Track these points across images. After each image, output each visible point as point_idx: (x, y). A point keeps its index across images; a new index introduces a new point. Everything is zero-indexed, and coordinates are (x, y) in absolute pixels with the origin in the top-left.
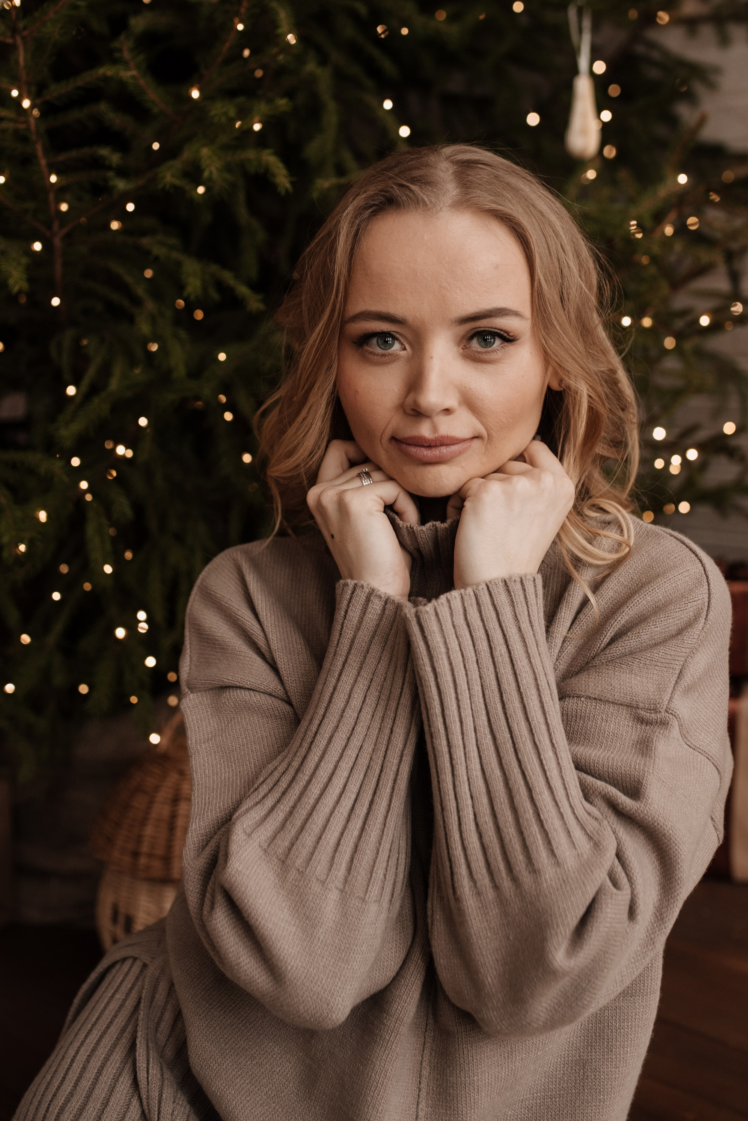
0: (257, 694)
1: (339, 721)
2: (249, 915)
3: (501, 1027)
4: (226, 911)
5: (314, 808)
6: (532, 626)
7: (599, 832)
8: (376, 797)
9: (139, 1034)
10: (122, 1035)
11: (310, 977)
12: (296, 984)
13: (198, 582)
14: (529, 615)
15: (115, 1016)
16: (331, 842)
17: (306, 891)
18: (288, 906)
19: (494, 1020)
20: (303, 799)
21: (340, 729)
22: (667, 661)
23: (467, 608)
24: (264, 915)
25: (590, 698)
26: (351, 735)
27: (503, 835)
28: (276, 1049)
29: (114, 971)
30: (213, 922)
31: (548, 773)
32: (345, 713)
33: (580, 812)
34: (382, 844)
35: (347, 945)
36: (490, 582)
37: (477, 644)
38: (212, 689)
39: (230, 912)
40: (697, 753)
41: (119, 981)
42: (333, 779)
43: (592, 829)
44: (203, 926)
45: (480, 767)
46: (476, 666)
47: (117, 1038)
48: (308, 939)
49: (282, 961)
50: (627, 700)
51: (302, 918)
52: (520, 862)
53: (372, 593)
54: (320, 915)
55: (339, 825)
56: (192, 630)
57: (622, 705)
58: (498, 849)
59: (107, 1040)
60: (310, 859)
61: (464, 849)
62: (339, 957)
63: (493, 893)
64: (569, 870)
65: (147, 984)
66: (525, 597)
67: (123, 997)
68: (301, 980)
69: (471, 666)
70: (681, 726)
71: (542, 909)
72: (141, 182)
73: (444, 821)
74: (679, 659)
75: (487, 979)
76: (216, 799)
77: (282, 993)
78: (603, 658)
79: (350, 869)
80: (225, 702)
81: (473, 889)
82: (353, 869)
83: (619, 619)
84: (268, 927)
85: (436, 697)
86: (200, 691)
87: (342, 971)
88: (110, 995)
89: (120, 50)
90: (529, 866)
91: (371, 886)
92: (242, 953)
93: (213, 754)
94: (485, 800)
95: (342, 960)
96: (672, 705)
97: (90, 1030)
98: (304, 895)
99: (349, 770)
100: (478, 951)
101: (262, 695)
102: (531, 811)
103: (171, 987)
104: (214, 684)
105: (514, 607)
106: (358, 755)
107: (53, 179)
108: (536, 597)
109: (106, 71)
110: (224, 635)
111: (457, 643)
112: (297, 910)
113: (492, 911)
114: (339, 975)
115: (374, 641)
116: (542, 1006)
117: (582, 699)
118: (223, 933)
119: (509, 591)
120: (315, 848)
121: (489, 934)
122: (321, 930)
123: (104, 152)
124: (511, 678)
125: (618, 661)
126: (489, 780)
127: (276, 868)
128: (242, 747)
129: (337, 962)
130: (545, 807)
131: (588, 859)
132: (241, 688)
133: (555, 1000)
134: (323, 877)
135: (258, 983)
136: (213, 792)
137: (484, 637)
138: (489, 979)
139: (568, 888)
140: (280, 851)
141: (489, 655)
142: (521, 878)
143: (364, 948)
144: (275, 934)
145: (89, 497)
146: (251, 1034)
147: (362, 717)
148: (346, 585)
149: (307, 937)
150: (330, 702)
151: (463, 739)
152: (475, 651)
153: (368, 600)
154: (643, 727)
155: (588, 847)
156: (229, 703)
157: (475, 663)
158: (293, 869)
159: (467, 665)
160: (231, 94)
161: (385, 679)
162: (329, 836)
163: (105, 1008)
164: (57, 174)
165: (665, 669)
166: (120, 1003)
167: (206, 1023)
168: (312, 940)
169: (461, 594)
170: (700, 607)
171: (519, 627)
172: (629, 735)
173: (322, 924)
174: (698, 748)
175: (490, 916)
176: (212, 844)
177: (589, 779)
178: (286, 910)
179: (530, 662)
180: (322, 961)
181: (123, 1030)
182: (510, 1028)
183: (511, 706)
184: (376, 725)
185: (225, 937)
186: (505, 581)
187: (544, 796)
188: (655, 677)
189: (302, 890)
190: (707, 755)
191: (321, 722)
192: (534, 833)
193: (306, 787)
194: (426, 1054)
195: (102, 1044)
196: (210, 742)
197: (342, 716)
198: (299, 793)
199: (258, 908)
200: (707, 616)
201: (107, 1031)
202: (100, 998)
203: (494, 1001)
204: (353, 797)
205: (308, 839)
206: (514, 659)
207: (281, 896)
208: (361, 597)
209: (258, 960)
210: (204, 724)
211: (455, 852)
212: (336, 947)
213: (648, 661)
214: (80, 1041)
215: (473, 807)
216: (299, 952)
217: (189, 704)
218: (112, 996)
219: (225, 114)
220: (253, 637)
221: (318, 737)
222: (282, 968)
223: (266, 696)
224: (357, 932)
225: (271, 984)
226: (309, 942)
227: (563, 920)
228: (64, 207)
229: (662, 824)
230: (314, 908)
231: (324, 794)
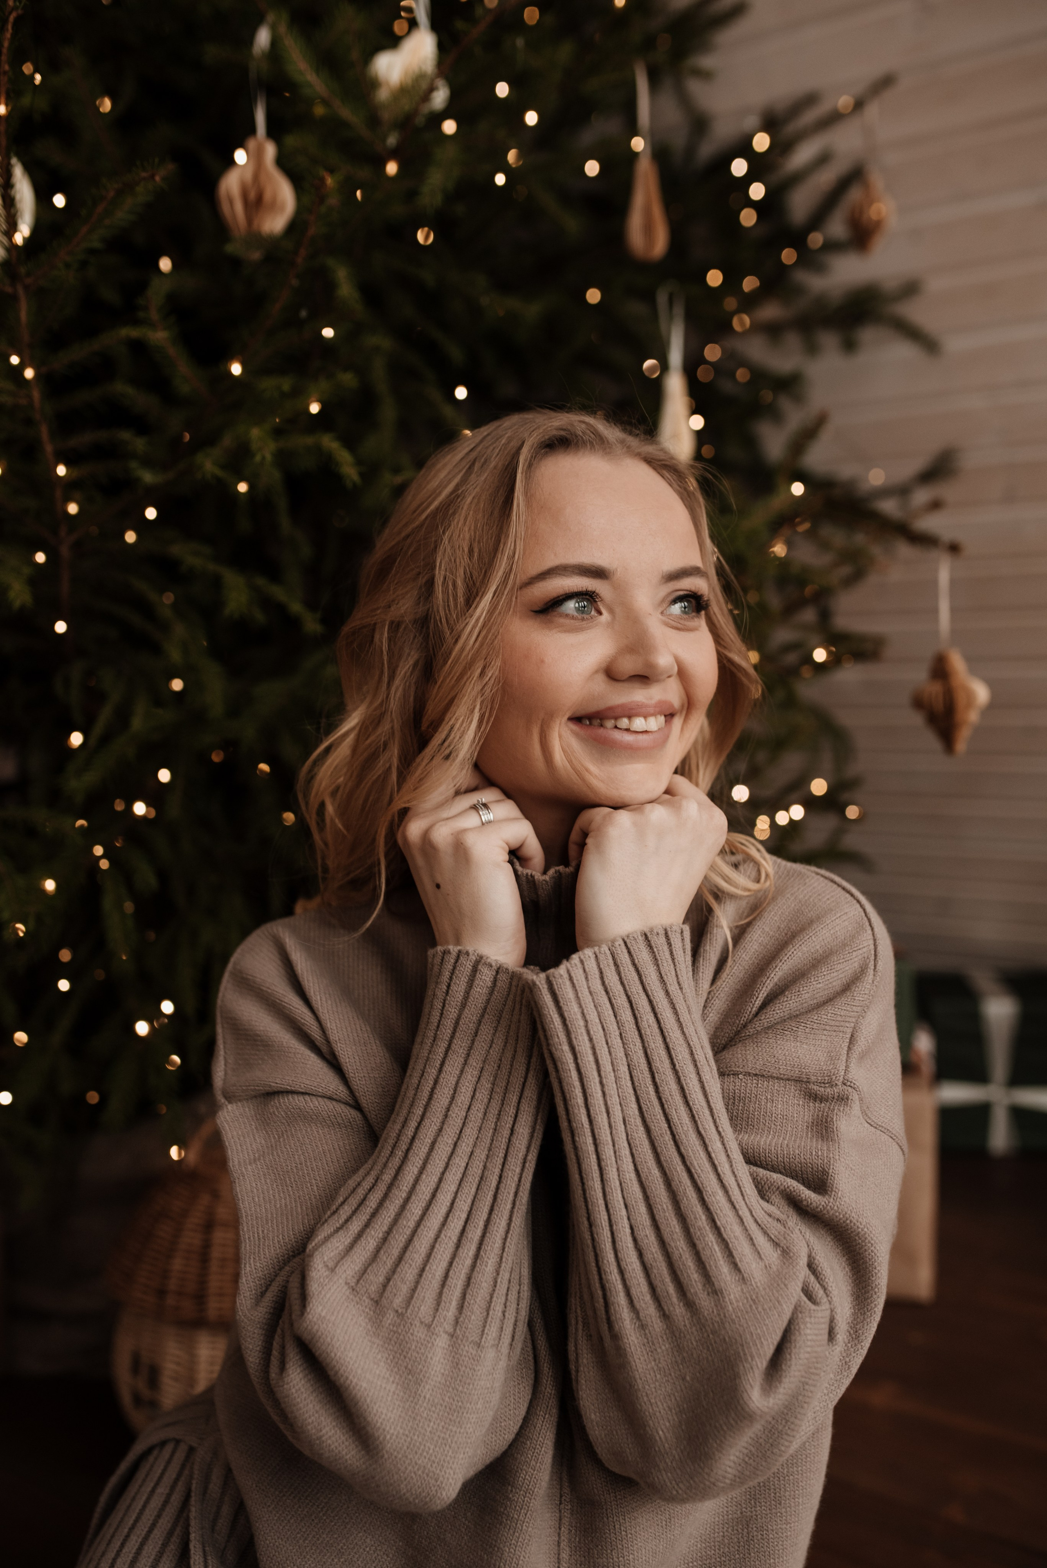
0: (314, 1099)
1: (443, 1123)
2: (337, 1373)
3: (677, 1491)
4: (302, 1371)
5: (414, 1232)
6: (681, 989)
7: (786, 1235)
8: (494, 1216)
9: (192, 1536)
10: (169, 1540)
11: (414, 1446)
12: (396, 1457)
13: (230, 967)
14: (677, 976)
15: (159, 1516)
16: (437, 1274)
17: (407, 1339)
18: (384, 1359)
19: (669, 1484)
20: (400, 1221)
21: (444, 1131)
22: (837, 1024)
23: (603, 970)
24: (356, 1372)
25: (749, 1074)
26: (458, 1139)
27: (670, 1250)
28: (368, 1540)
29: (151, 1459)
30: (285, 1386)
31: (719, 1169)
32: (450, 1112)
33: (760, 1215)
34: (501, 1273)
35: (460, 1403)
36: (628, 937)
37: (618, 1014)
38: (255, 1097)
39: (307, 1372)
40: (879, 1132)
41: (160, 1471)
42: (438, 1195)
43: (777, 1233)
44: (271, 1392)
45: (633, 1168)
46: (620, 1041)
47: (163, 1544)
48: (411, 1399)
49: (379, 1428)
50: (796, 1073)
51: (403, 1373)
52: (695, 1281)
53: (480, 960)
54: (426, 1368)
55: (446, 1252)
56: (225, 1026)
57: (789, 1080)
58: (665, 1269)
59: (151, 1547)
60: (412, 1297)
61: (621, 1272)
62: (450, 1419)
63: (660, 1324)
64: (757, 1287)
65: (196, 1472)
66: (671, 953)
67: (167, 1491)
68: (403, 1452)
69: (615, 1042)
70: (861, 1100)
71: (729, 1337)
73: (593, 1239)
74: (850, 1020)
75: (658, 1434)
76: (273, 1232)
77: (379, 1470)
78: (758, 1025)
79: (462, 1307)
80: (274, 1112)
81: (635, 1321)
82: (465, 1307)
83: (772, 975)
84: (361, 1386)
85: (577, 1083)
86: (240, 1101)
87: (453, 1436)
88: (149, 1489)
89: (146, 309)
90: (707, 1286)
91: (488, 1327)
92: (324, 1423)
93: (262, 1178)
94: (643, 1209)
95: (453, 1423)
96: (850, 1076)
97: (128, 1536)
98: (404, 1342)
99: (458, 1183)
100: (645, 1399)
101: (320, 1099)
102: (704, 1217)
103: (228, 1473)
104: (259, 1090)
105: (658, 966)
106: (467, 1164)
107: (61, 470)
108: (684, 952)
109: (130, 332)
110: (268, 1029)
111: (596, 1013)
112: (397, 1363)
113: (660, 1348)
114: (449, 1441)
115: (483, 1020)
116: (730, 1460)
117: (741, 1076)
118: (299, 1400)
119: (650, 946)
120: (417, 1283)
121: (658, 1376)
122: (427, 1387)
123: (125, 435)
124: (663, 1053)
125: (779, 1027)
126: (646, 1183)
127: (367, 1310)
128: (299, 1166)
129: (447, 1425)
130: (721, 1210)
131: (778, 1270)
132: (293, 1092)
133: (746, 1451)
134: (428, 1320)
135: (346, 1460)
136: (267, 1223)
137: (627, 1005)
138: (661, 1433)
139: (760, 1309)
140: (373, 1288)
141: (635, 1027)
142: (697, 1301)
143: (479, 1406)
144: (370, 1394)
145: (104, 864)
146: (335, 1525)
147: (472, 1117)
148: (446, 952)
149: (410, 1396)
150: (431, 1097)
151: (611, 1133)
152: (617, 1023)
153: (475, 970)
154: (817, 1105)
155: (775, 1255)
156: (278, 1112)
157: (619, 1038)
158: (390, 1311)
159: (609, 1041)
161: (499, 1067)
162: (435, 1267)
163: (144, 1507)
164: (67, 465)
165: (834, 1034)
166: (162, 1499)
167: (278, 1515)
168: (416, 1400)
169: (595, 953)
170: (866, 955)
171: (667, 991)
172: (802, 1116)
173: (428, 1378)
174: (880, 1126)
175: (658, 1354)
176: (274, 1289)
177: (761, 1172)
178: (382, 1364)
179: (683, 1033)
180: (428, 1426)
181: (170, 1534)
182: (688, 1491)
183: (666, 1088)
184: (490, 1124)
185: (301, 1405)
186: (646, 935)
187: (718, 1198)
188: (824, 1043)
189: (401, 1337)
190: (890, 1134)
191: (419, 1124)
192: (710, 1244)
193: (403, 1207)
194: (564, 1532)
195: (144, 1553)
196: (258, 1163)
197: (446, 1116)
198: (394, 1214)
199: (349, 1362)
200: (875, 966)
201: (149, 1536)
202: (136, 1494)
203: (667, 1460)
204: (464, 1216)
205: (409, 1272)
206: (665, 1030)
207: (376, 1346)
208: (466, 966)
209: (344, 1431)
210: (247, 1140)
211: (610, 1278)
212: (446, 1407)
213: (815, 1025)
214: (115, 1551)
215: (629, 1219)
216: (400, 1416)
217: (227, 1117)
218: (153, 1491)
220: (305, 1028)
221: (417, 1143)
222: (379, 1438)
223: (325, 1100)
224: (471, 1386)
225: (363, 1460)
226: (412, 1402)
227: (758, 1349)
228: (73, 509)
229: (854, 1221)
230: (418, 1359)
231: (427, 1215)
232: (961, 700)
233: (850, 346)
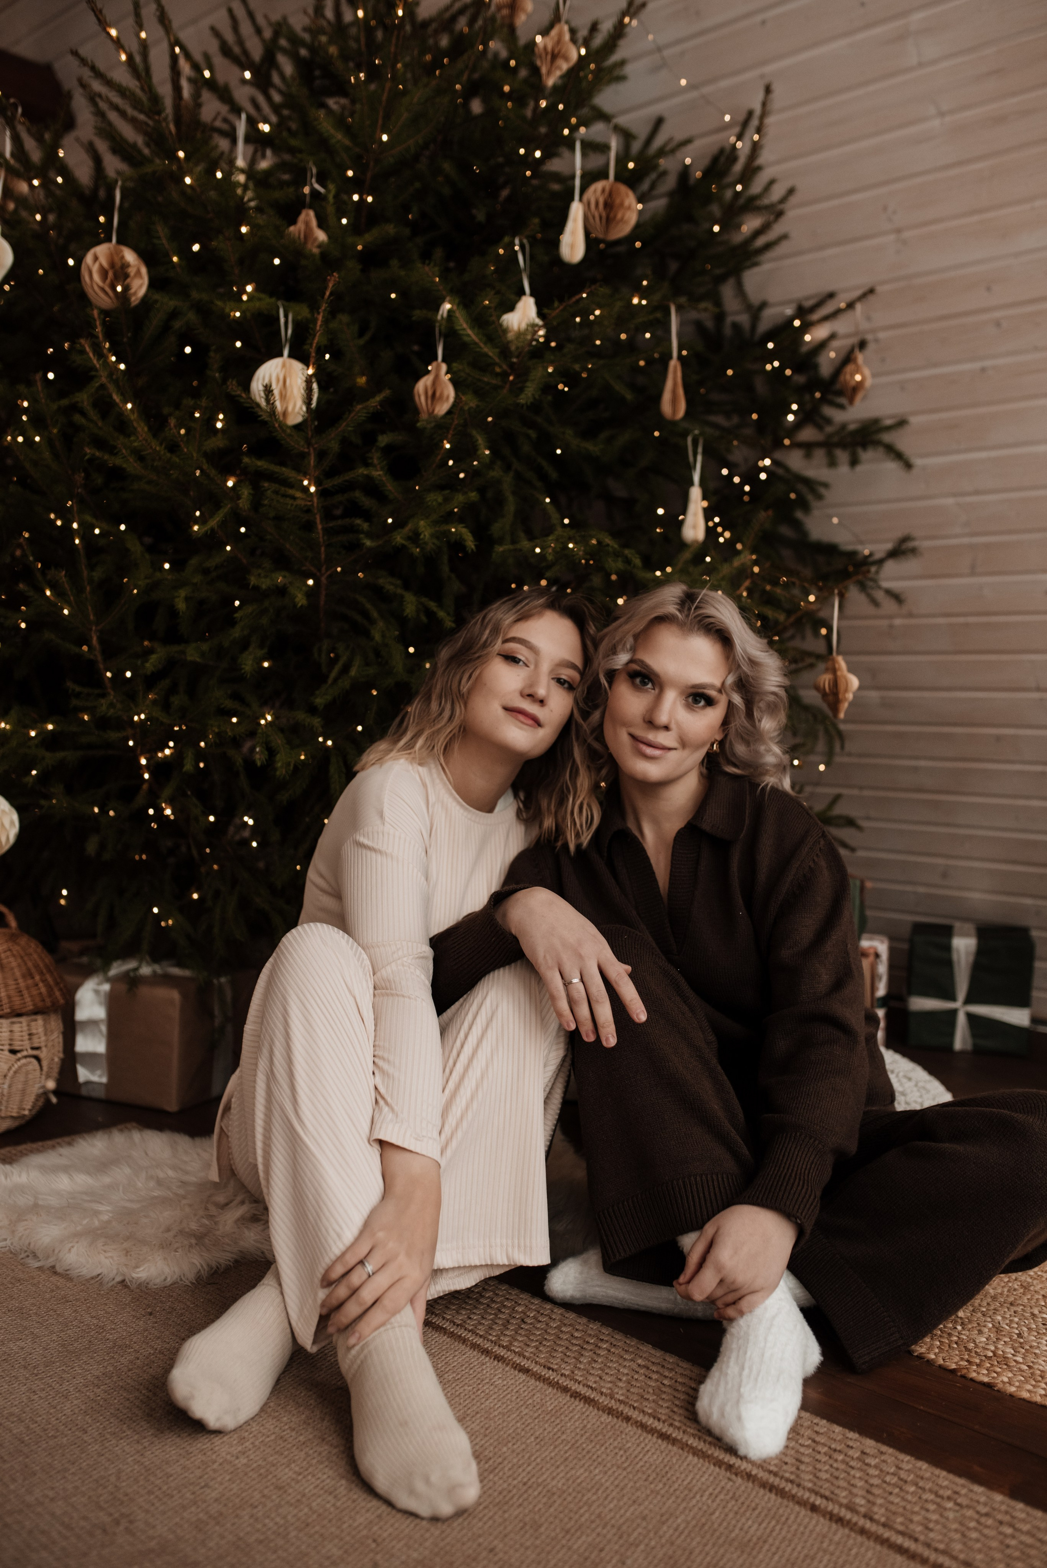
72: (380, 542)
89: (372, 458)
109: (362, 471)
123: (358, 521)
160: (441, 488)
219: (436, 500)
232: (842, 687)
233: (854, 462)
